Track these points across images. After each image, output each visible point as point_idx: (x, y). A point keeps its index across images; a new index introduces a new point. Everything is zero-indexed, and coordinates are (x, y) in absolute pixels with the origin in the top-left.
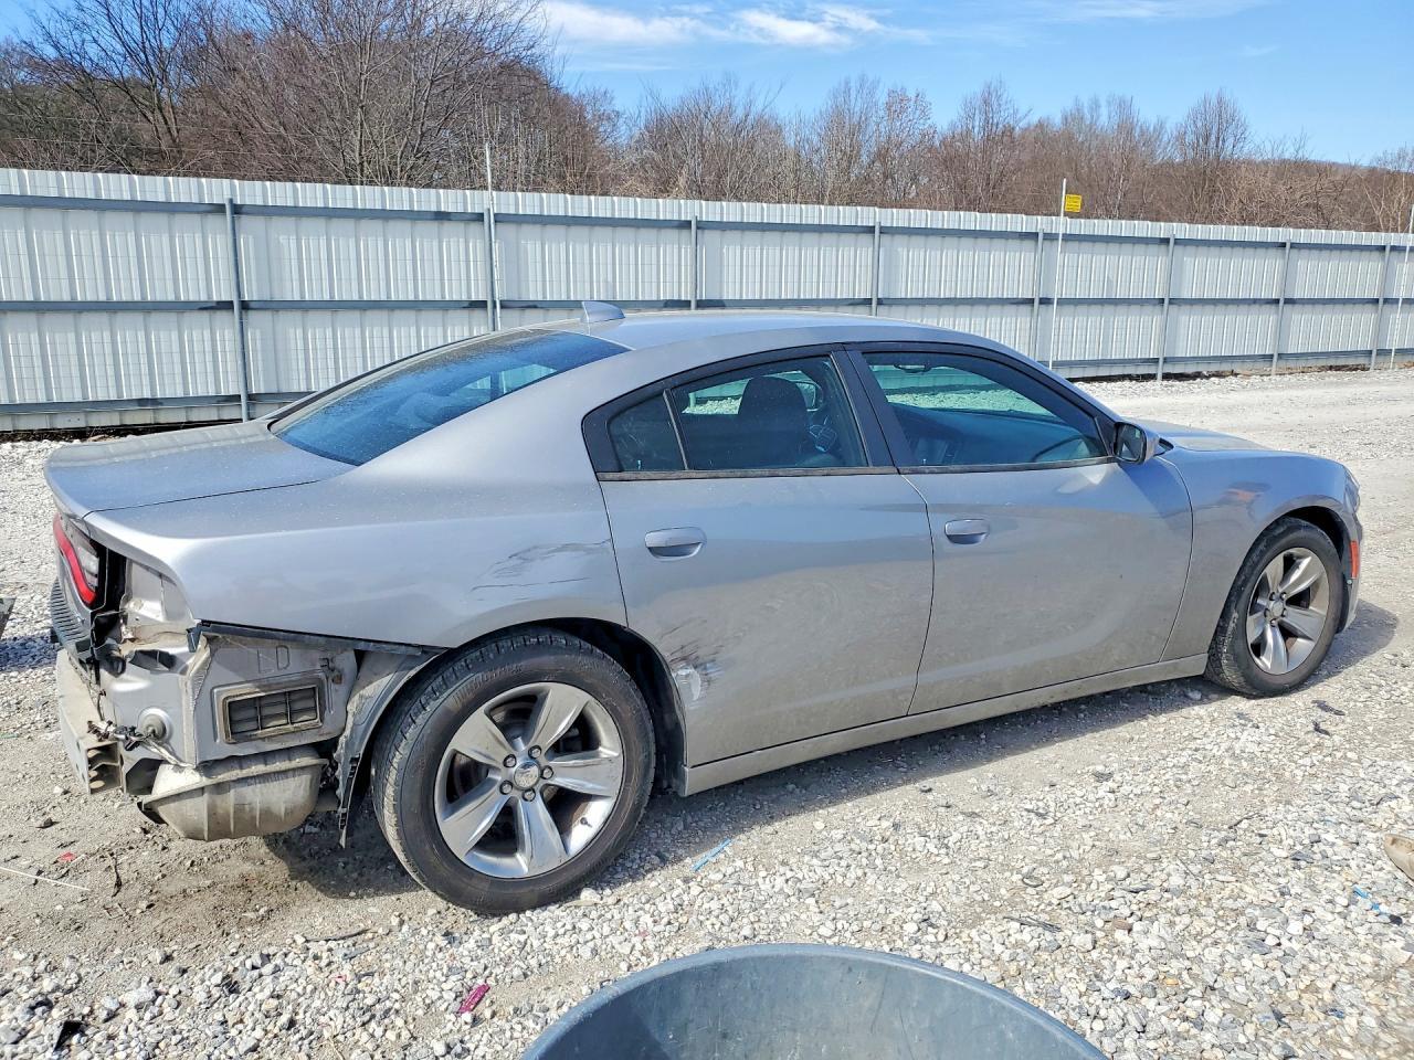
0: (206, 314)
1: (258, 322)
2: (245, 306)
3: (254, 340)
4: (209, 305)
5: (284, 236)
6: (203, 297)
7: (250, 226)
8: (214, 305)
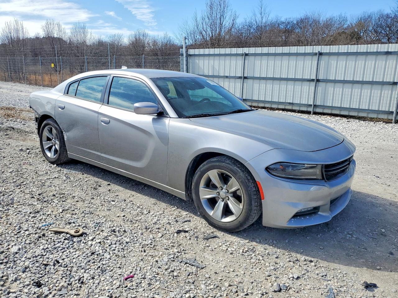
0: (308, 82)
1: (321, 86)
2: (318, 81)
3: (320, 90)
4: (310, 80)
5: (333, 61)
6: (309, 78)
7: (324, 59)
8: (311, 80)
